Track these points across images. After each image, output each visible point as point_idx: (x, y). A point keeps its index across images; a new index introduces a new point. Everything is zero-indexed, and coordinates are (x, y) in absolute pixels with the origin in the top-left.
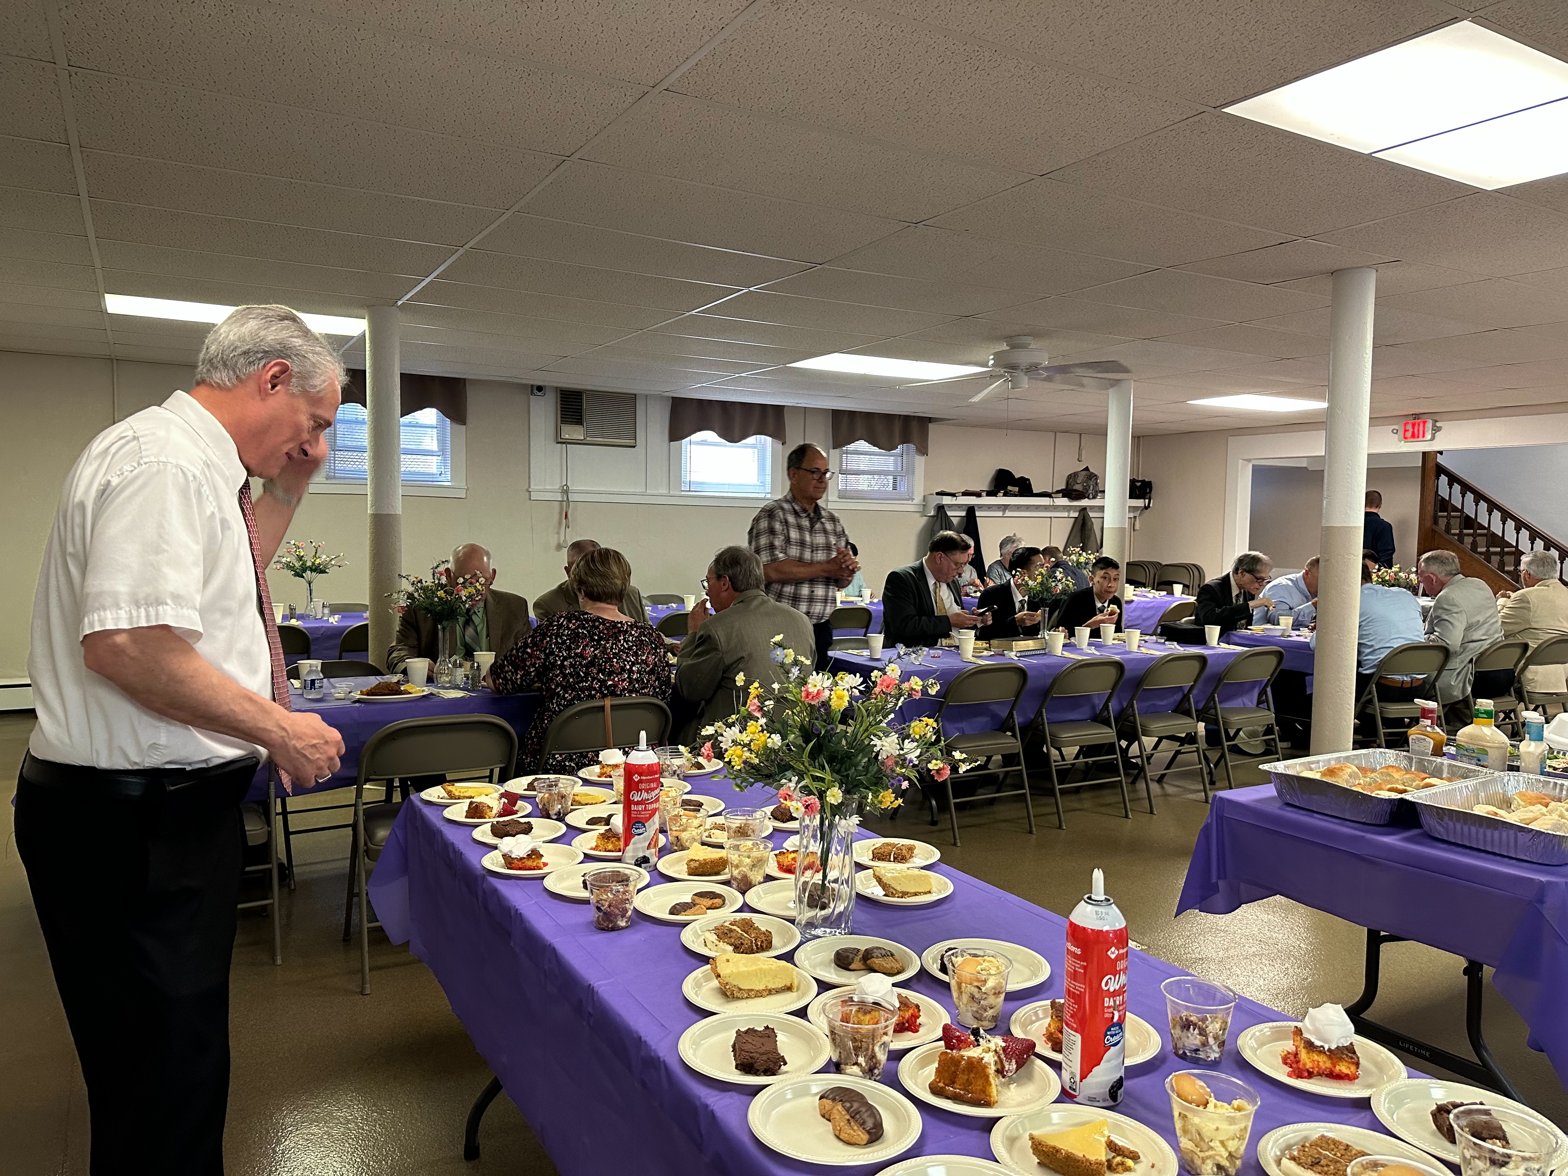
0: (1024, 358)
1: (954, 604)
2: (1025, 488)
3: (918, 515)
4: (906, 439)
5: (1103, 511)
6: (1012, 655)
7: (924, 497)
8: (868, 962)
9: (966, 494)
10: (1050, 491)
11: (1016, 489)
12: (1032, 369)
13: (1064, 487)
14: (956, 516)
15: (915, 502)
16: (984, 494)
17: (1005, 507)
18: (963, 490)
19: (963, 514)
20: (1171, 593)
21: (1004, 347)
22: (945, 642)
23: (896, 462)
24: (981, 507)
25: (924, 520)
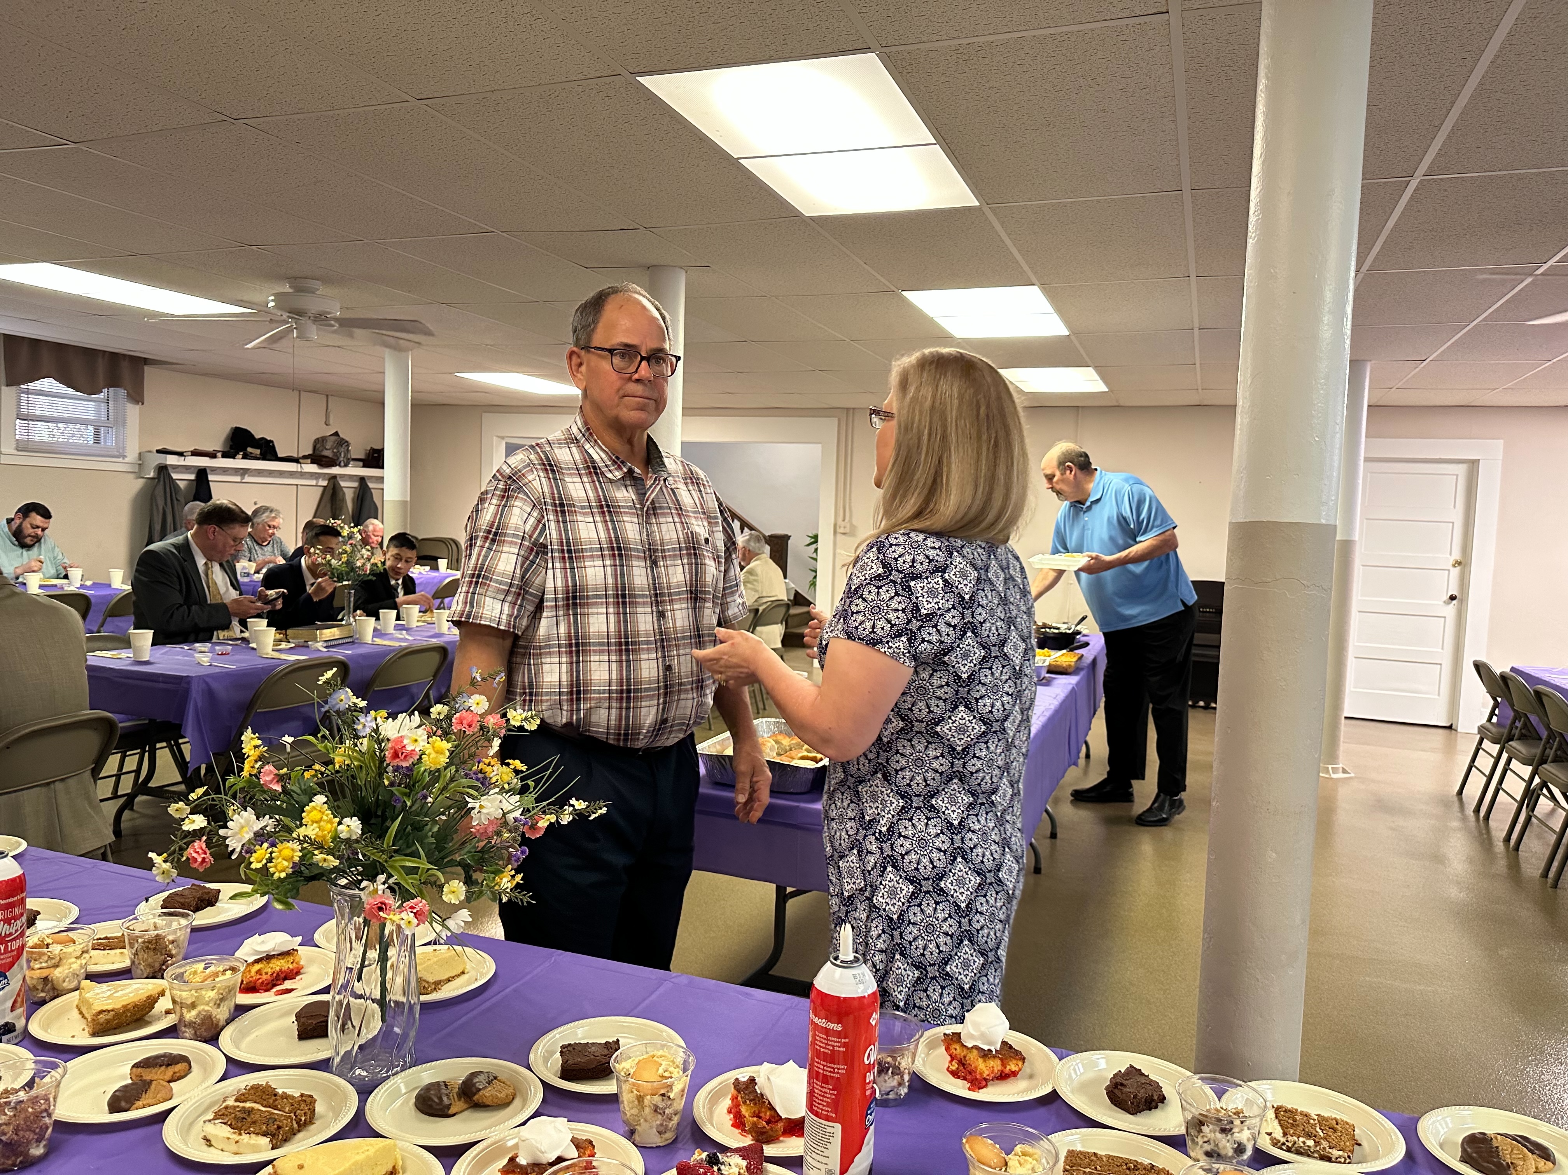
0: (313, 305)
1: (231, 588)
2: (268, 451)
3: (132, 476)
4: (113, 382)
5: (382, 482)
6: (320, 646)
7: (140, 454)
8: (476, 1098)
9: (196, 453)
10: (296, 456)
11: (258, 452)
12: (321, 319)
13: (310, 452)
14: (183, 479)
15: (127, 460)
16: (219, 455)
17: (244, 472)
18: (192, 449)
19: (192, 477)
20: (435, 568)
21: (287, 288)
22: (222, 634)
23: (98, 411)
24: (215, 470)
25: (140, 483)
